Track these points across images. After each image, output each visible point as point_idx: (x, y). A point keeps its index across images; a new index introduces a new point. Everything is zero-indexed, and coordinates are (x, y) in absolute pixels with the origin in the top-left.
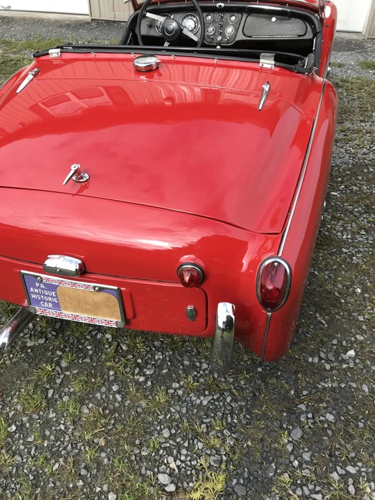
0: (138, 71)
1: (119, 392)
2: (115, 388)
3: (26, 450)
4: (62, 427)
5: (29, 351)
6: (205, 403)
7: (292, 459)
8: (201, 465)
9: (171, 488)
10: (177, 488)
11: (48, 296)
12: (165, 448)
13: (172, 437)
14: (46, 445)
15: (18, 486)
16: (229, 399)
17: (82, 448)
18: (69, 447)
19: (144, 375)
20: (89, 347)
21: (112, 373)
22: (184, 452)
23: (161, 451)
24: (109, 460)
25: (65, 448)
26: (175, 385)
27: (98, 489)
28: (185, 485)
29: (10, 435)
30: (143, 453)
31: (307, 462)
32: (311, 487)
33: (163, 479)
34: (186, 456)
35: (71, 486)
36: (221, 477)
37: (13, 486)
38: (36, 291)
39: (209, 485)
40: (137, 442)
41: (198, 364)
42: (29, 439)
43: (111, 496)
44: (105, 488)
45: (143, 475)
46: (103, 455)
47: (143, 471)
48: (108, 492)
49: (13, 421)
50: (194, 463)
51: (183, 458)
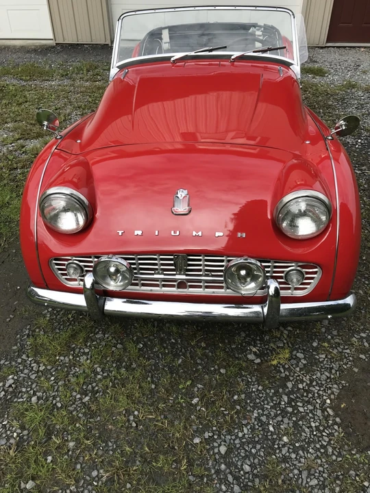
3: (155, 356)
4: (173, 341)
7: (326, 335)
8: (272, 347)
9: (258, 361)
10: (261, 360)
12: (246, 342)
13: (247, 336)
14: (167, 352)
15: (160, 375)
17: (192, 349)
18: (183, 350)
22: (258, 342)
23: (244, 344)
24: (212, 353)
25: (181, 351)
27: (212, 369)
28: (266, 358)
29: (140, 350)
30: (233, 346)
31: (336, 336)
32: (342, 347)
33: (251, 357)
34: (261, 344)
35: (194, 369)
36: (287, 351)
39: (281, 356)
40: (227, 341)
42: (155, 350)
43: (223, 371)
44: (216, 367)
45: (237, 358)
46: (207, 351)
47: (237, 355)
48: (219, 369)
49: (137, 342)
50: (267, 347)
51: (259, 345)
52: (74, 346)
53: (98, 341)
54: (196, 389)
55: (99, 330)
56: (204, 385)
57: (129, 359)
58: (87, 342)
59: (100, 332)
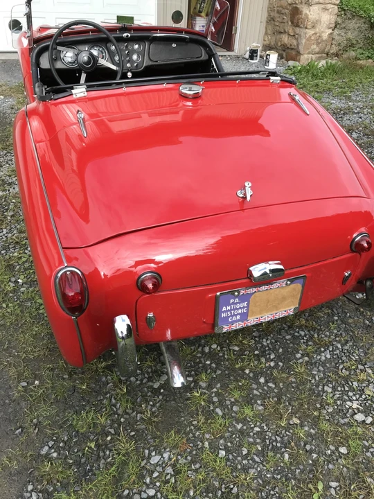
0: (185, 97)
1: (267, 382)
2: (262, 380)
3: (251, 462)
4: (257, 429)
5: (162, 391)
6: (328, 356)
8: (369, 395)
9: (369, 420)
11: (240, 308)
12: (338, 399)
13: (334, 389)
14: (260, 449)
15: (276, 489)
16: (339, 346)
17: (287, 433)
19: (272, 360)
20: (208, 362)
21: (247, 371)
23: (339, 403)
24: (314, 429)
25: (276, 441)
26: (298, 356)
27: (329, 452)
29: (226, 460)
30: (329, 411)
33: (359, 417)
34: (355, 395)
35: (311, 462)
37: (272, 492)
38: (229, 308)
40: (318, 406)
41: (296, 334)
42: (244, 453)
43: (343, 450)
44: (332, 448)
45: (344, 424)
46: (306, 428)
47: (342, 421)
48: (337, 449)
49: (214, 449)
50: (364, 397)
51: (354, 398)
52: (126, 492)
53: (160, 469)
54: (333, 492)
55: (149, 449)
56: (337, 480)
57: (222, 481)
58: (144, 477)
59: (153, 454)
